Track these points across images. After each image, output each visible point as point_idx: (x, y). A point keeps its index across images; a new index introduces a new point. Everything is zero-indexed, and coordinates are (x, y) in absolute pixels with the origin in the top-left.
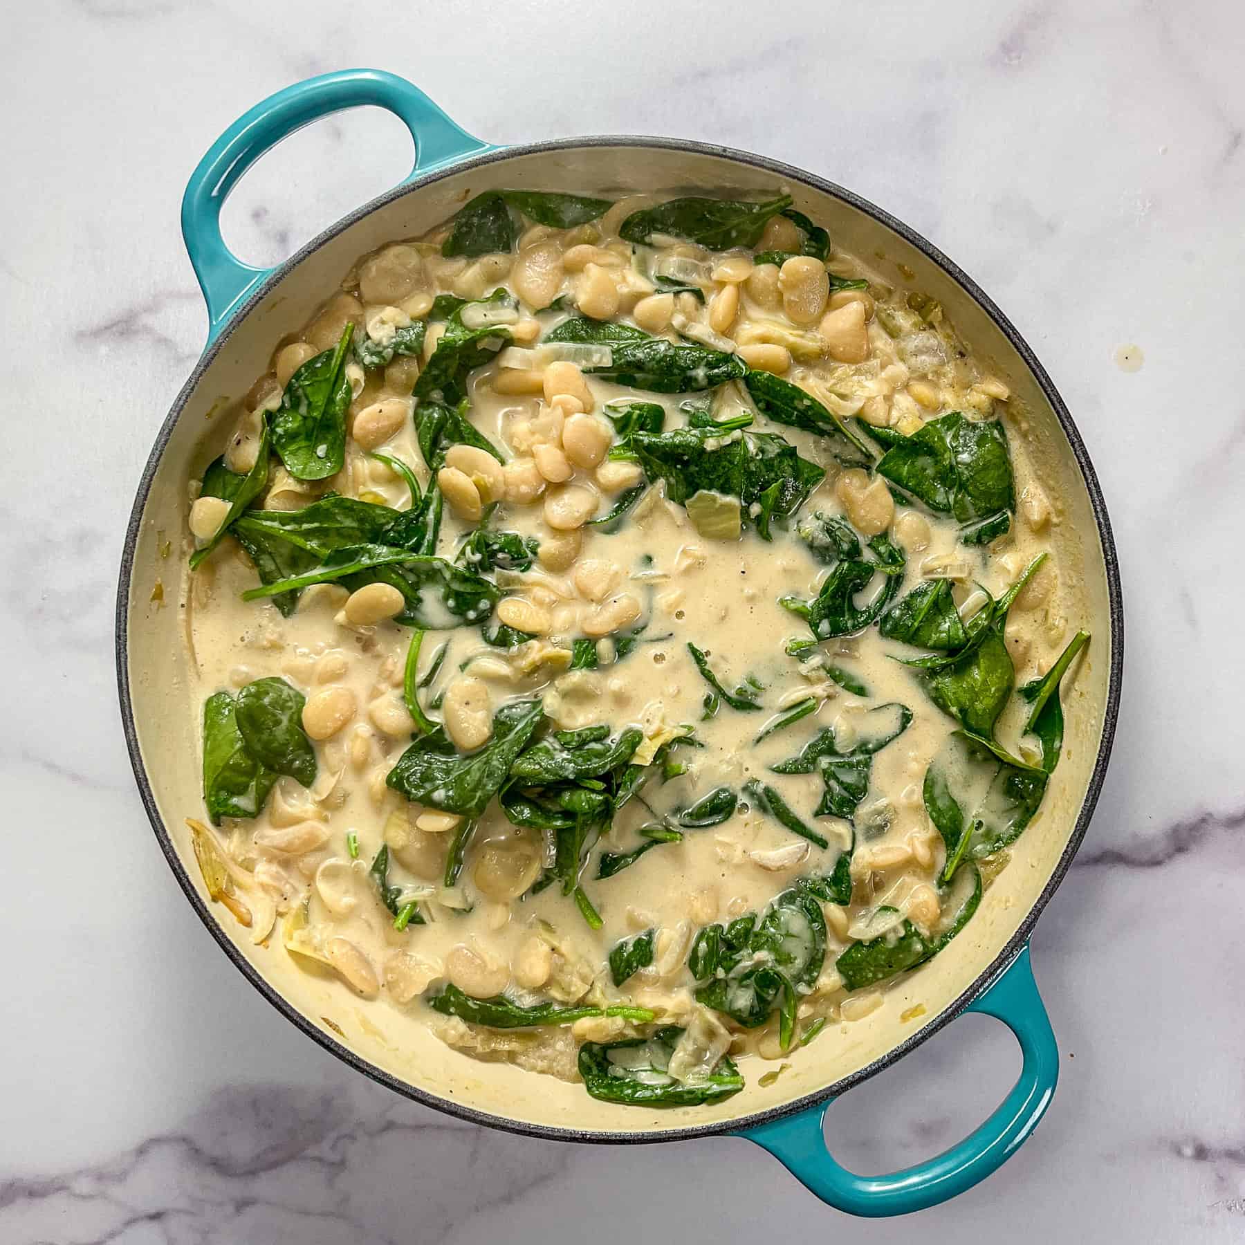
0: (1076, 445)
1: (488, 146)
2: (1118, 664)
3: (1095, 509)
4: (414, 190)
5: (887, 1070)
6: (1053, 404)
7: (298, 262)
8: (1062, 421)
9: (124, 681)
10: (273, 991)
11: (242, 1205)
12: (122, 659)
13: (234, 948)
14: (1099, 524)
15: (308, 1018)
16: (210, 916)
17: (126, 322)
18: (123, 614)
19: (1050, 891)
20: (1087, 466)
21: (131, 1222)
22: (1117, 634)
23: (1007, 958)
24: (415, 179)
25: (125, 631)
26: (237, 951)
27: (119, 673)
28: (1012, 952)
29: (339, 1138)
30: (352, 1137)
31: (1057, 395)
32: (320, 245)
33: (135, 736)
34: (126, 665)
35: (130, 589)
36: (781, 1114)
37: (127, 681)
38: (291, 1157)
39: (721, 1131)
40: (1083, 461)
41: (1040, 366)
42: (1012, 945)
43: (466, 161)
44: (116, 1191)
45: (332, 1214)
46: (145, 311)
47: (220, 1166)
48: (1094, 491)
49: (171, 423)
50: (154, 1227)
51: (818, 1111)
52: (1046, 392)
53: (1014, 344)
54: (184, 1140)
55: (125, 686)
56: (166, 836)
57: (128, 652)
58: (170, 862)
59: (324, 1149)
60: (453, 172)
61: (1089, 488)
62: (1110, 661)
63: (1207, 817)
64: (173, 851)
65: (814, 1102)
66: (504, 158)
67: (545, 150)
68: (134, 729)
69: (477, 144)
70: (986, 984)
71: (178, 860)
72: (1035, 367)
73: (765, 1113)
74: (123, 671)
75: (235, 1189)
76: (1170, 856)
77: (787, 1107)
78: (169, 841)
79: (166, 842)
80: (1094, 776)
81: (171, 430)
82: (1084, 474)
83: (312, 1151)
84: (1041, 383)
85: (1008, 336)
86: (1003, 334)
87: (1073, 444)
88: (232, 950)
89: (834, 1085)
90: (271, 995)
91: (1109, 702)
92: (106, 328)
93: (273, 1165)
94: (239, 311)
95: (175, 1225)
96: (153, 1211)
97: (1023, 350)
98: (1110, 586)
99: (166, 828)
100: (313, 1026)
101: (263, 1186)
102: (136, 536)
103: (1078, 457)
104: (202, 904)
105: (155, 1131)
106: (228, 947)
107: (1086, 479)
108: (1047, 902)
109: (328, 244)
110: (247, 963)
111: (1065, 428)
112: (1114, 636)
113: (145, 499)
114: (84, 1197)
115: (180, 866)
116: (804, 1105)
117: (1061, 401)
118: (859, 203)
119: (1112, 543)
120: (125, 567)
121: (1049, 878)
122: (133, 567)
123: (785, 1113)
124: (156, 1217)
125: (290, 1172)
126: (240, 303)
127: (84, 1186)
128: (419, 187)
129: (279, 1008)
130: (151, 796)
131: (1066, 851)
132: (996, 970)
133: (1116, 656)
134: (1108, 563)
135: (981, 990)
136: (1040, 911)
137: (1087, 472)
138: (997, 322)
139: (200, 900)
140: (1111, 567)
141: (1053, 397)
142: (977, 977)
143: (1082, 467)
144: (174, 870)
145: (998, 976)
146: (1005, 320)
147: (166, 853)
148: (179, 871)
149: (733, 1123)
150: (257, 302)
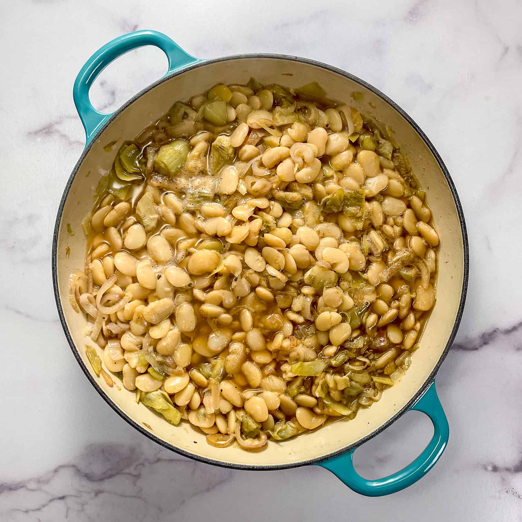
0: (446, 174)
1: (198, 60)
2: (467, 263)
3: (455, 200)
4: (168, 79)
5: (378, 435)
6: (436, 157)
7: (122, 111)
8: (440, 164)
9: (56, 286)
10: (122, 412)
11: (97, 493)
12: (55, 277)
13: (106, 395)
14: (457, 206)
15: (137, 423)
16: (95, 382)
17: (48, 128)
18: (55, 258)
19: (442, 359)
20: (451, 183)
21: (52, 500)
22: (466, 251)
23: (426, 387)
24: (169, 75)
25: (56, 265)
26: (107, 396)
27: (54, 283)
28: (428, 385)
29: (137, 465)
30: (143, 464)
31: (438, 154)
32: (131, 103)
33: (61, 309)
34: (57, 279)
35: (57, 248)
36: (334, 455)
37: (57, 286)
38: (118, 473)
39: (310, 463)
40: (449, 180)
41: (430, 142)
42: (428, 381)
43: (190, 66)
44: (45, 487)
45: (135, 497)
46: (56, 123)
47: (88, 477)
48: (454, 193)
49: (72, 179)
50: (61, 502)
51: (350, 453)
52: (433, 152)
53: (419, 133)
54: (73, 466)
55: (56, 288)
56: (76, 350)
57: (57, 274)
58: (78, 360)
59: (132, 470)
60: (185, 71)
61: (452, 192)
62: (464, 263)
63: (496, 330)
64: (79, 356)
65: (349, 450)
66: (205, 65)
67: (222, 60)
68: (61, 306)
69: (194, 59)
70: (418, 398)
71: (81, 360)
72: (428, 142)
73: (328, 455)
74: (56, 282)
75: (95, 486)
76: (481, 346)
77: (337, 452)
78: (77, 352)
79: (76, 352)
80: (459, 310)
81: (72, 182)
82: (450, 186)
83: (127, 471)
84: (430, 149)
85: (416, 130)
86: (414, 129)
87: (445, 174)
88: (105, 396)
89: (356, 443)
90: (122, 414)
91: (464, 280)
92: (40, 131)
93: (111, 476)
94: (98, 132)
95: (70, 501)
96: (61, 496)
97: (423, 135)
98: (462, 232)
99: (76, 347)
100: (139, 426)
101: (107, 485)
102: (59, 226)
103: (447, 179)
104: (92, 377)
105: (61, 463)
106: (103, 395)
107: (451, 188)
108: (441, 363)
109: (134, 102)
110: (111, 401)
111: (441, 167)
112: (465, 252)
113: (62, 211)
114: (32, 490)
115: (82, 362)
116: (344, 451)
117: (439, 156)
118: (353, 78)
119: (462, 214)
120: (55, 239)
121: (442, 353)
122: (58, 239)
123: (336, 455)
124: (62, 498)
125: (118, 479)
126: (99, 128)
127: (32, 485)
128: (170, 78)
129: (125, 419)
130: (69, 333)
131: (448, 342)
132: (421, 392)
133: (466, 260)
134: (461, 222)
135: (416, 401)
136: (439, 367)
137: (451, 185)
138: (411, 124)
139: (91, 376)
140: (463, 223)
141: (436, 154)
142: (414, 396)
143: (449, 183)
144: (80, 363)
145: (422, 395)
146: (415, 124)
147: (76, 357)
148: (82, 364)
149: (315, 460)
150: (106, 128)
